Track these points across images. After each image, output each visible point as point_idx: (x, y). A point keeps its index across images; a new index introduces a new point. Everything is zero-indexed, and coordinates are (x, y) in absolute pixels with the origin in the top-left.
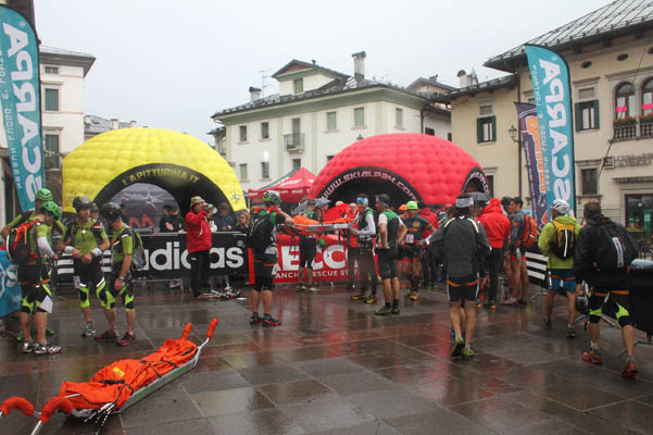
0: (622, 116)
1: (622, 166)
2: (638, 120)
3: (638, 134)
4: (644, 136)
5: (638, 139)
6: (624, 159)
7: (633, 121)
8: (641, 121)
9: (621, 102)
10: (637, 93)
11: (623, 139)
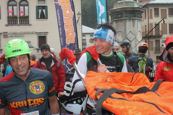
0: (10, 14)
1: (12, 36)
2: (18, 17)
3: (18, 23)
4: (21, 24)
5: (18, 25)
6: (13, 34)
7: (16, 17)
8: (20, 17)
9: (10, 8)
10: (18, 5)
11: (12, 25)
